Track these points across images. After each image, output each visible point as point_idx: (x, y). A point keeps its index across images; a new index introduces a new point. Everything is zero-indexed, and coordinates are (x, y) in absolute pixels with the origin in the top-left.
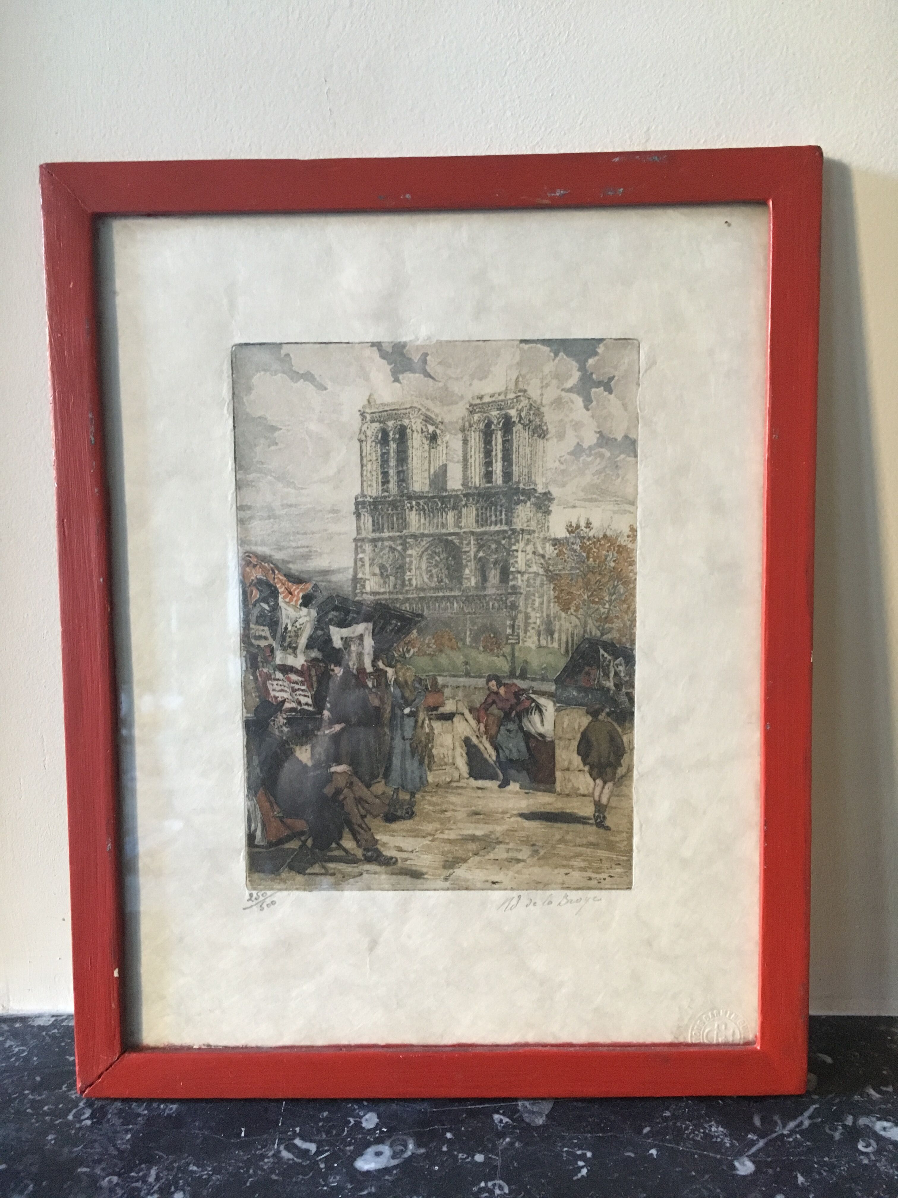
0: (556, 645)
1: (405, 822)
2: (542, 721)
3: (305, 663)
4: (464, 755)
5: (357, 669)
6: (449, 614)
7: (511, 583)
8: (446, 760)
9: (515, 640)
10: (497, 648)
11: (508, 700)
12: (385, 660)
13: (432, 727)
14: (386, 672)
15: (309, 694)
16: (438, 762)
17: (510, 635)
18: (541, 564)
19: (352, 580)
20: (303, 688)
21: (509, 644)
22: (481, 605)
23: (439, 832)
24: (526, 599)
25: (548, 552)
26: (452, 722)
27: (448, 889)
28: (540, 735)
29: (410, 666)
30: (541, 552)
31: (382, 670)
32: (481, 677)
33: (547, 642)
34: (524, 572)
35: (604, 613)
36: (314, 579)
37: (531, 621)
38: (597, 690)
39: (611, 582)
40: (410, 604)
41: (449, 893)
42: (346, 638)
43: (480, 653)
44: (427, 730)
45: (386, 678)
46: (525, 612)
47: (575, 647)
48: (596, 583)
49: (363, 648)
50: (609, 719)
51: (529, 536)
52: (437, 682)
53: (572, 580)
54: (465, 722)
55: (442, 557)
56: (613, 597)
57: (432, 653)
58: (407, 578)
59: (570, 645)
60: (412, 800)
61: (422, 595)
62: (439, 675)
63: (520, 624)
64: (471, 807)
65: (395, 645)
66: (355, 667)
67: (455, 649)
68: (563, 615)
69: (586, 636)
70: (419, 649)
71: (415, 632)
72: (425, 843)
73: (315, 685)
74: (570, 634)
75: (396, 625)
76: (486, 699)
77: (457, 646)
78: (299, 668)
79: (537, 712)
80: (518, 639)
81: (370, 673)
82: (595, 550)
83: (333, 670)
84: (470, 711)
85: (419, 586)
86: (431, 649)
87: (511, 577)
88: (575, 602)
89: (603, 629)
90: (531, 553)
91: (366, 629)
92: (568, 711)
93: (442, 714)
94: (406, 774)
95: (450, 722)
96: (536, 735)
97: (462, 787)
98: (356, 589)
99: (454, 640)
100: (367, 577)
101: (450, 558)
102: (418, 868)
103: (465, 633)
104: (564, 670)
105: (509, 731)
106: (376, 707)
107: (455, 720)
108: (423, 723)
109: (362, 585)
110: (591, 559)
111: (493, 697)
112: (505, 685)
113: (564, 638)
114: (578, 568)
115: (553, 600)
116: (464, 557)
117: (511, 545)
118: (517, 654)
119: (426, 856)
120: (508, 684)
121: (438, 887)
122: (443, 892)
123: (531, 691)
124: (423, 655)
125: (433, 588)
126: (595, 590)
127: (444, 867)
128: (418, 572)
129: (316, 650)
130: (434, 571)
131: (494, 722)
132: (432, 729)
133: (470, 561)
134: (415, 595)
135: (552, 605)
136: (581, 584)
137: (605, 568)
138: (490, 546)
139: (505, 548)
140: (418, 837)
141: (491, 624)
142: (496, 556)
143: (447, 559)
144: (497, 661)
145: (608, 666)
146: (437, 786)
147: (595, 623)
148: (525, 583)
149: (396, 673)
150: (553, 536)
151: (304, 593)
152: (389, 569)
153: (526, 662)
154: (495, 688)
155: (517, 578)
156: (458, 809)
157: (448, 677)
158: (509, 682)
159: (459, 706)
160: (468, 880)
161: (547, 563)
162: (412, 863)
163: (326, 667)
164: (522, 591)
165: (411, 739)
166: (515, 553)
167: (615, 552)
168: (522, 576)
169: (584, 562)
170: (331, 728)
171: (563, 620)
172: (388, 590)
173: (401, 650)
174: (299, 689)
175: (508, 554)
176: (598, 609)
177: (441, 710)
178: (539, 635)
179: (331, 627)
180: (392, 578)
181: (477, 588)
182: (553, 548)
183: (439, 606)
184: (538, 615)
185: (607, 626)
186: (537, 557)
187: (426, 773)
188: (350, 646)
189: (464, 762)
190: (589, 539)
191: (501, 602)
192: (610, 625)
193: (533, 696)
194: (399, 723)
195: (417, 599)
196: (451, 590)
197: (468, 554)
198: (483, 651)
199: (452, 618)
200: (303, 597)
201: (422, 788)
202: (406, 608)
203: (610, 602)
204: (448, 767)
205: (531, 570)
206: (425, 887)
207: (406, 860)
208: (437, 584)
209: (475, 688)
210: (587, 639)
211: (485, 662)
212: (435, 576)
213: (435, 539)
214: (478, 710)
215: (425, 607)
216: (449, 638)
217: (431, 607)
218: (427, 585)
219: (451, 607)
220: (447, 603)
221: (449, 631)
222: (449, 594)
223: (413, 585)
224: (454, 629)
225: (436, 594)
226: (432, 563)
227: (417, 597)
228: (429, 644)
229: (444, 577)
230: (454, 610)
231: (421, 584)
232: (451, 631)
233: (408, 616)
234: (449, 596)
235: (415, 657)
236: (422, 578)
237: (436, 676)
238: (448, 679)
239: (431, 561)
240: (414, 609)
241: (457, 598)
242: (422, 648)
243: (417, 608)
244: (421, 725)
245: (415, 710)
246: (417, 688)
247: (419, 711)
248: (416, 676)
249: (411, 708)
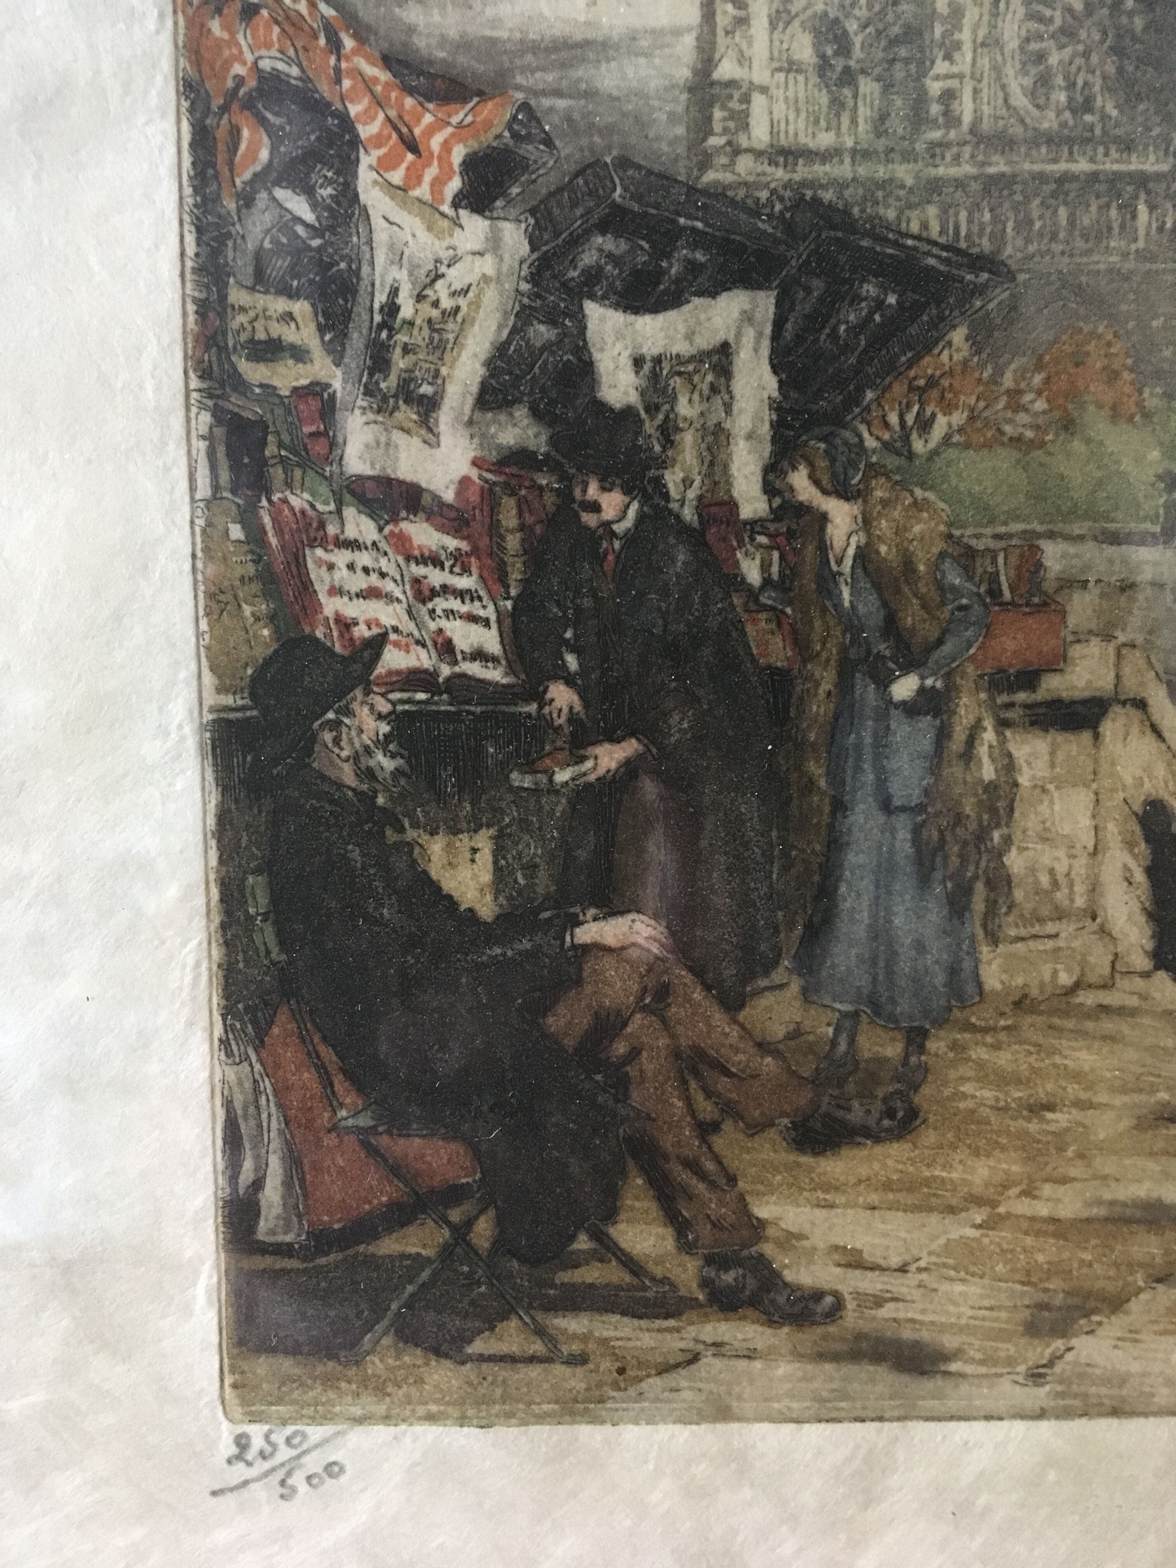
1: (878, 1150)
3: (474, 474)
4: (1139, 876)
5: (701, 503)
6: (1114, 259)
8: (1060, 896)
12: (822, 464)
13: (1010, 755)
14: (824, 518)
15: (490, 613)
16: (1028, 907)
19: (691, 90)
20: (464, 582)
23: (1015, 1191)
26: (1097, 736)
27: (1041, 1415)
29: (930, 495)
31: (803, 510)
36: (519, 79)
40: (946, 208)
41: (1046, 1428)
42: (658, 360)
44: (988, 772)
45: (823, 547)
49: (728, 408)
52: (1039, 565)
54: (1150, 737)
57: (1029, 434)
58: (935, 88)
60: (913, 1060)
61: (999, 166)
62: (1051, 535)
64: (1153, 1089)
65: (870, 395)
66: (691, 494)
67: (1131, 419)
70: (972, 419)
71: (958, 336)
72: (955, 1235)
73: (515, 575)
75: (880, 304)
77: (1140, 404)
78: (449, 496)
81: (755, 526)
83: (595, 507)
84: (1173, 692)
85: (986, 126)
86: (1023, 418)
91: (747, 317)
93: (1055, 703)
94: (893, 956)
95: (1086, 736)
97: (1121, 1012)
98: (710, 132)
99: (1126, 376)
100: (760, 74)
102: (926, 1336)
106: (774, 671)
107: (1109, 728)
108: (971, 741)
109: (733, 115)
119: (959, 1288)
121: (1001, 1406)
122: (1019, 1426)
124: (988, 445)
125: (1049, 139)
127: (1032, 1329)
128: (985, 63)
129: (521, 413)
130: (1054, 60)
132: (1009, 766)
134: (968, 169)
140: (930, 1210)
146: (1017, 1004)
149: (867, 522)
151: (474, 145)
152: (858, 40)
156: (1102, 1098)
157: (1091, 544)
159: (1127, 670)
160: (1123, 1380)
162: (901, 1315)
163: (565, 496)
165: (920, 808)
170: (582, 759)
172: (849, 143)
173: (893, 419)
174: (446, 590)
177: (1052, 685)
179: (593, 310)
180: (868, 87)
183: (1072, 222)
187: (973, 951)
188: (674, 399)
189: (1136, 907)
194: (868, 740)
195: (975, 186)
196: (1128, 146)
199: (1127, 278)
200: (470, 164)
201: (957, 1014)
202: (925, 226)
204: (1066, 929)
206: (952, 1405)
207: (879, 1302)
208: (1067, 115)
212: (1059, 80)
215: (1010, 225)
216: (1104, 368)
217: (1038, 225)
218: (1022, 121)
219: (1123, 227)
220: (1108, 206)
221: (1110, 337)
222: (1116, 167)
223: (959, 121)
224: (1131, 325)
225: (1062, 166)
226: (1051, 20)
227: (975, 178)
228: (1019, 392)
229: (1097, 88)
230: (1136, 240)
231: (996, 118)
232: (1116, 334)
233: (931, 261)
234: (1118, 176)
235: (952, 453)
236: (1003, 87)
237: (1039, 536)
238: (1089, 551)
239: (1048, 13)
240: (963, 232)
241: (1151, 185)
242: (985, 414)
243: (975, 229)
244: (961, 750)
245: (939, 684)
246: (954, 589)
247: (957, 689)
248: (950, 536)
249: (923, 678)
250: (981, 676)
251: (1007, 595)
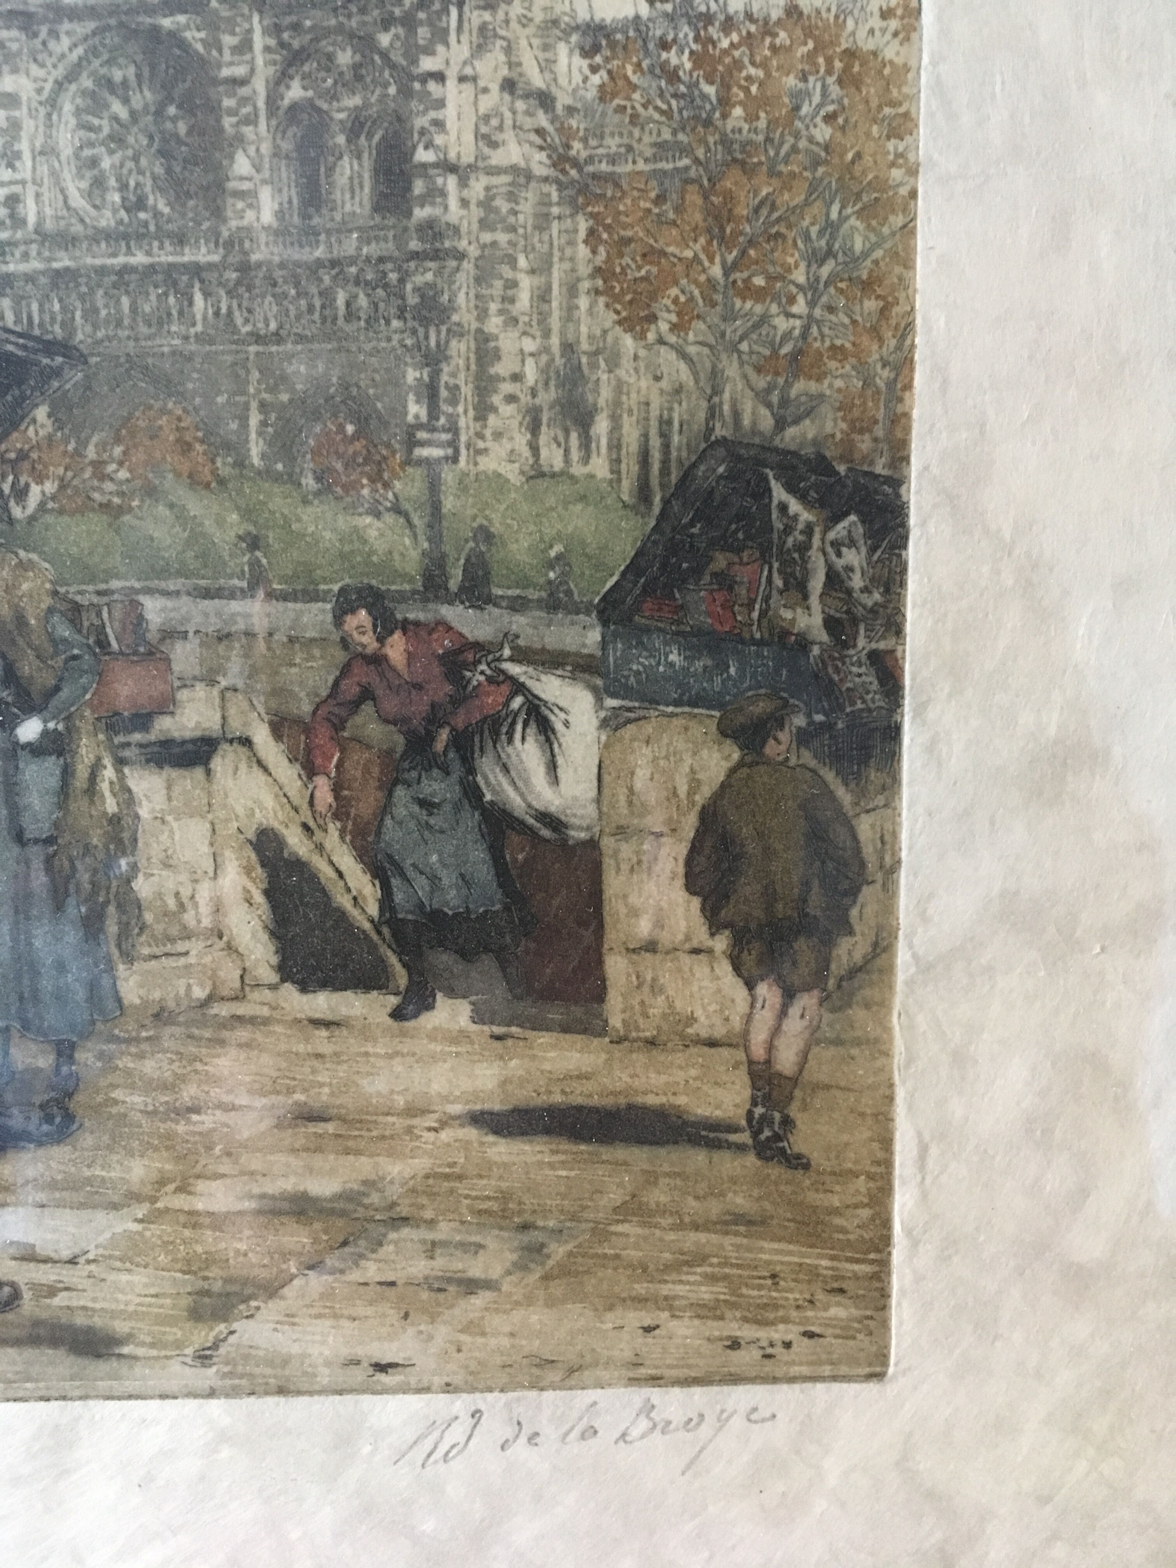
0: (600, 466)
1: (41, 1152)
2: (552, 767)
4: (259, 898)
6: (177, 342)
7: (420, 213)
8: (189, 918)
9: (440, 445)
10: (372, 481)
11: (418, 687)
13: (129, 791)
16: (159, 928)
17: (420, 426)
18: (541, 132)
21: (420, 462)
22: (303, 302)
23: (171, 1187)
24: (478, 280)
25: (563, 81)
26: (208, 772)
27: (212, 1394)
28: (547, 818)
29: (34, 557)
30: (538, 81)
32: (312, 596)
33: (567, 452)
34: (471, 167)
35: (787, 335)
37: (501, 369)
38: (760, 643)
39: (817, 208)
40: (18, 300)
41: (216, 1406)
43: (305, 502)
44: (111, 806)
46: (479, 331)
47: (674, 478)
48: (757, 210)
50: (807, 757)
51: (487, 16)
52: (141, 618)
53: (660, 199)
54: (257, 772)
55: (137, 101)
56: (825, 271)
57: (116, 500)
59: (656, 467)
60: (65, 1070)
61: (63, 261)
62: (149, 591)
63: (461, 380)
64: (290, 1091)
67: (207, 486)
68: (628, 342)
69: (719, 431)
70: (63, 487)
71: (41, 413)
72: (119, 1229)
74: (654, 424)
76: (336, 684)
77: (214, 472)
79: (532, 730)
80: (453, 444)
82: (752, 71)
84: (277, 730)
86: (109, 486)
87: (419, 187)
88: (674, 291)
89: (785, 402)
90: (495, 87)
92: (648, 728)
93: (167, 743)
94: (35, 973)
95: (199, 772)
96: (531, 821)
97: (252, 1021)
99: (199, 447)
101: (172, 110)
102: (98, 1321)
103: (244, 420)
104: (634, 568)
105: (425, 804)
107: (216, 763)
108: (93, 778)
110: (738, 111)
111: (362, 674)
112: (405, 626)
113: (631, 435)
114: (685, 150)
115: (586, 285)
116: (228, 103)
117: (413, 52)
118: (449, 504)
119: (124, 1277)
120: (417, 624)
121: (173, 1386)
122: (192, 1404)
123: (507, 652)
124: (80, 511)
125: (108, 236)
126: (751, 243)
127: (196, 1315)
128: (44, 170)
130: (106, 163)
131: (366, 771)
132: (129, 799)
133: (251, 120)
134: (36, 265)
135: (583, 302)
136: (698, 217)
137: (794, 150)
138: (330, 57)
139: (393, 66)
140: (94, 1207)
141: (345, 386)
142: (356, 101)
143: (159, 113)
144: (373, 533)
145: (803, 548)
146: (157, 1016)
147: (753, 375)
148: (476, 213)
150: (583, 15)
153: (485, 534)
154: (368, 641)
155: (443, 194)
156: (243, 1100)
157: (185, 599)
158: (421, 616)
159: (232, 711)
160: (286, 1361)
161: (560, 130)
162: (75, 1303)
164: (463, 244)
165: (50, 841)
166: (432, 86)
167: (830, 80)
168: (463, 183)
169: (708, 123)
171: (626, 363)
175: (406, 92)
176: (764, 319)
177: (164, 726)
178: (535, 428)
181: (280, 233)
182: (585, 63)
183: (134, 310)
184: (529, 345)
185: (800, 386)
186: (520, 105)
187: (111, 969)
189: (256, 924)
190: (729, 25)
191: (380, 292)
192: (813, 387)
193: (514, 669)
195: (43, 280)
196: (180, 240)
197: (244, 91)
198: (318, 494)
199: (190, 358)
201: (99, 1026)
203: (813, 289)
204: (195, 947)
205: (497, 158)
206: (130, 1386)
207: (52, 1291)
208: (123, 214)
209: (291, 640)
210: (723, 442)
211: (327, 535)
212: (112, 182)
213: (108, 28)
214: (308, 730)
215: (78, 314)
216: (178, 441)
217: (103, 313)
218: (82, 221)
219: (181, 313)
220: (166, 294)
221: (179, 412)
222: (171, 259)
223: (24, 222)
224: (198, 400)
225: (121, 260)
226: (100, 129)
227: (43, 273)
228: (103, 463)
229: (148, 189)
230: (194, 324)
231: (58, 218)
232: (185, 410)
233: (10, 348)
234: (172, 266)
235: (50, 519)
236: (62, 191)
237: (138, 592)
238: (185, 604)
239: (96, 122)
240: (36, 321)
241: (204, 275)
242: (75, 482)
243: (47, 318)
244: (85, 786)
245: (60, 727)
246: (65, 640)
247: (78, 730)
248: (55, 593)
249: (45, 721)
250: (98, 719)
251: (115, 645)
